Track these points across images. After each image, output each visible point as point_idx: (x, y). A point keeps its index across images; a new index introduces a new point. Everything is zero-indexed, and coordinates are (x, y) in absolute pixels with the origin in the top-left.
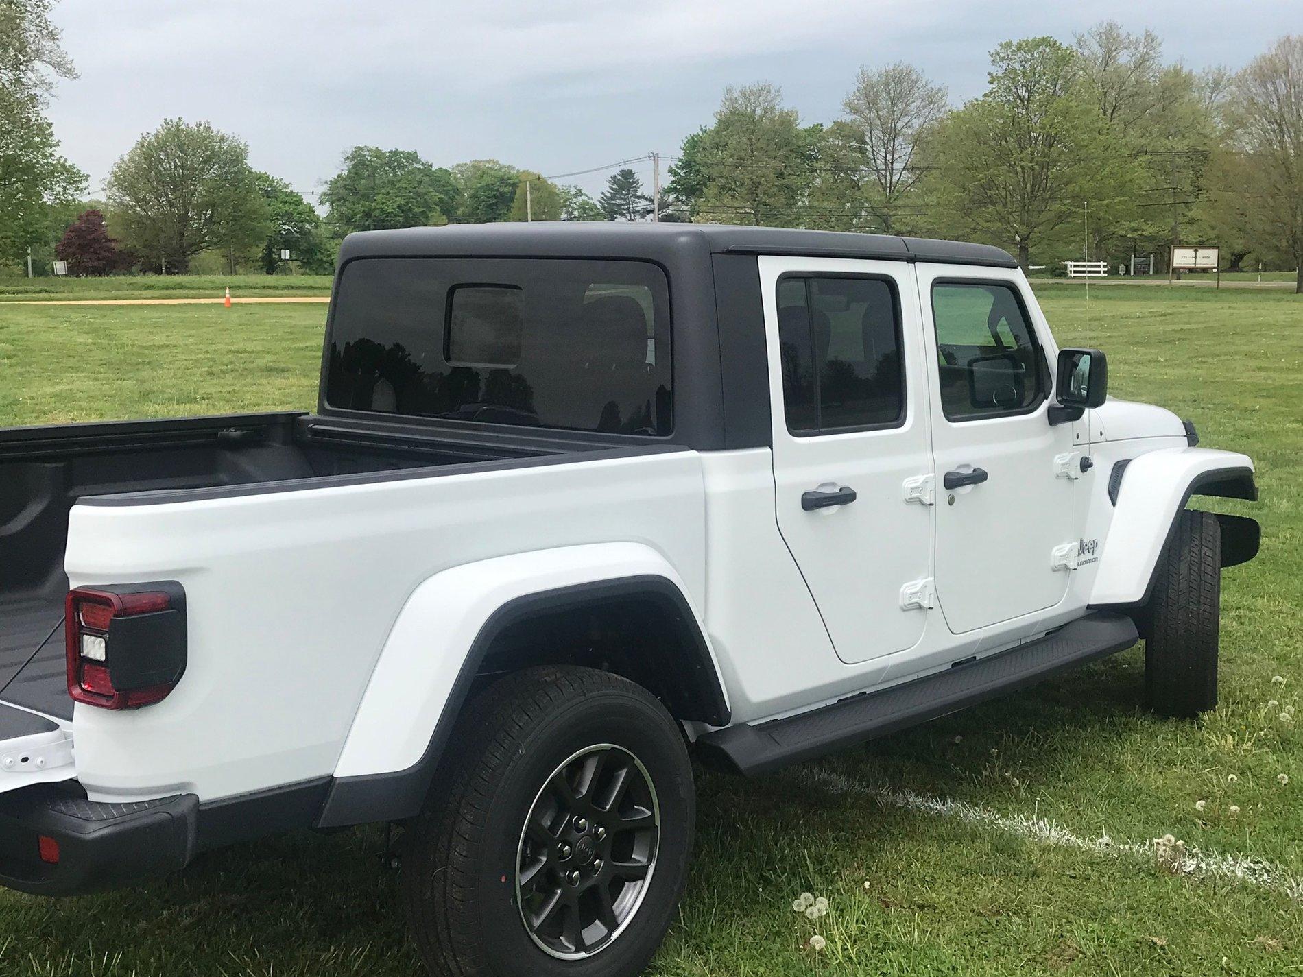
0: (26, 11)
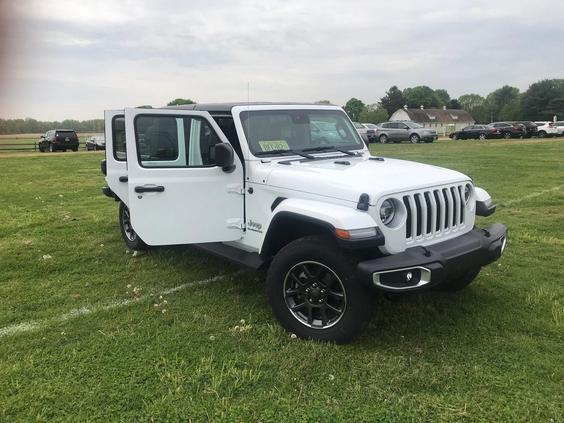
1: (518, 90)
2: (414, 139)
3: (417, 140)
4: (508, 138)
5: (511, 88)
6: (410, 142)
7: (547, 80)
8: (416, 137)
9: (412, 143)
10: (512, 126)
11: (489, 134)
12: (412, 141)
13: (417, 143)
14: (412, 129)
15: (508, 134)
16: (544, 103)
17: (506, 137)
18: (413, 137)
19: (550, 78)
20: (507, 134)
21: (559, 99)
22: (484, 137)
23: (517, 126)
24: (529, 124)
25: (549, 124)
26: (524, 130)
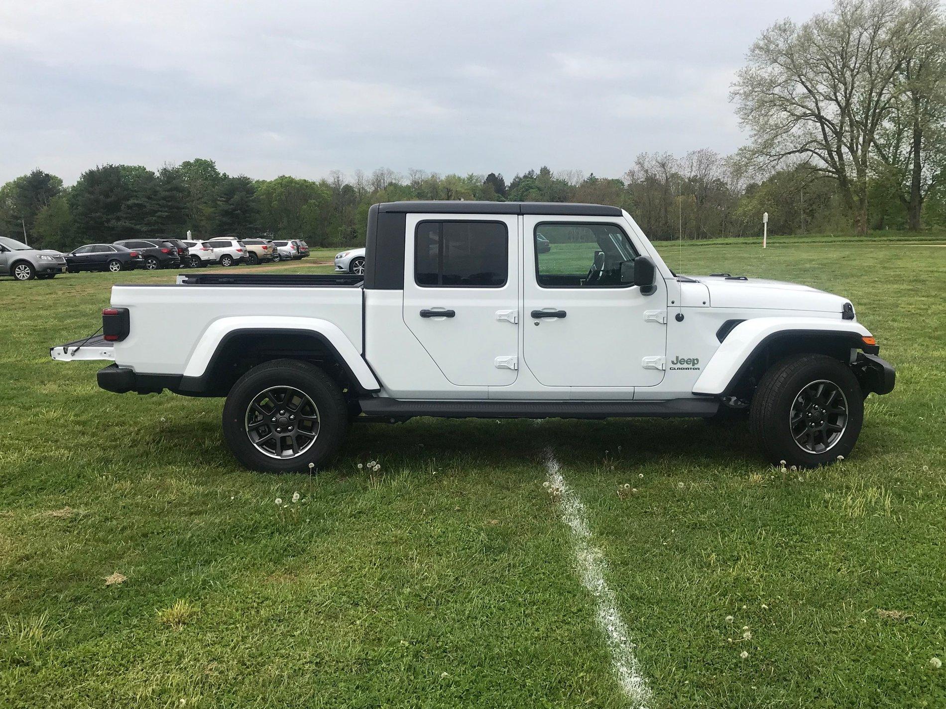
1: (60, 181)
2: (23, 273)
3: (28, 273)
4: (153, 267)
5: (47, 175)
6: (13, 278)
7: (111, 166)
8: (25, 268)
9: (17, 279)
10: (157, 247)
11: (126, 262)
12: (18, 277)
13: (29, 279)
14: (13, 252)
15: (152, 261)
16: (113, 208)
17: (149, 266)
18: (19, 268)
19: (116, 163)
20: (150, 261)
21: (136, 202)
22: (118, 267)
23: (165, 246)
24: (177, 244)
25: (203, 244)
26: (175, 253)
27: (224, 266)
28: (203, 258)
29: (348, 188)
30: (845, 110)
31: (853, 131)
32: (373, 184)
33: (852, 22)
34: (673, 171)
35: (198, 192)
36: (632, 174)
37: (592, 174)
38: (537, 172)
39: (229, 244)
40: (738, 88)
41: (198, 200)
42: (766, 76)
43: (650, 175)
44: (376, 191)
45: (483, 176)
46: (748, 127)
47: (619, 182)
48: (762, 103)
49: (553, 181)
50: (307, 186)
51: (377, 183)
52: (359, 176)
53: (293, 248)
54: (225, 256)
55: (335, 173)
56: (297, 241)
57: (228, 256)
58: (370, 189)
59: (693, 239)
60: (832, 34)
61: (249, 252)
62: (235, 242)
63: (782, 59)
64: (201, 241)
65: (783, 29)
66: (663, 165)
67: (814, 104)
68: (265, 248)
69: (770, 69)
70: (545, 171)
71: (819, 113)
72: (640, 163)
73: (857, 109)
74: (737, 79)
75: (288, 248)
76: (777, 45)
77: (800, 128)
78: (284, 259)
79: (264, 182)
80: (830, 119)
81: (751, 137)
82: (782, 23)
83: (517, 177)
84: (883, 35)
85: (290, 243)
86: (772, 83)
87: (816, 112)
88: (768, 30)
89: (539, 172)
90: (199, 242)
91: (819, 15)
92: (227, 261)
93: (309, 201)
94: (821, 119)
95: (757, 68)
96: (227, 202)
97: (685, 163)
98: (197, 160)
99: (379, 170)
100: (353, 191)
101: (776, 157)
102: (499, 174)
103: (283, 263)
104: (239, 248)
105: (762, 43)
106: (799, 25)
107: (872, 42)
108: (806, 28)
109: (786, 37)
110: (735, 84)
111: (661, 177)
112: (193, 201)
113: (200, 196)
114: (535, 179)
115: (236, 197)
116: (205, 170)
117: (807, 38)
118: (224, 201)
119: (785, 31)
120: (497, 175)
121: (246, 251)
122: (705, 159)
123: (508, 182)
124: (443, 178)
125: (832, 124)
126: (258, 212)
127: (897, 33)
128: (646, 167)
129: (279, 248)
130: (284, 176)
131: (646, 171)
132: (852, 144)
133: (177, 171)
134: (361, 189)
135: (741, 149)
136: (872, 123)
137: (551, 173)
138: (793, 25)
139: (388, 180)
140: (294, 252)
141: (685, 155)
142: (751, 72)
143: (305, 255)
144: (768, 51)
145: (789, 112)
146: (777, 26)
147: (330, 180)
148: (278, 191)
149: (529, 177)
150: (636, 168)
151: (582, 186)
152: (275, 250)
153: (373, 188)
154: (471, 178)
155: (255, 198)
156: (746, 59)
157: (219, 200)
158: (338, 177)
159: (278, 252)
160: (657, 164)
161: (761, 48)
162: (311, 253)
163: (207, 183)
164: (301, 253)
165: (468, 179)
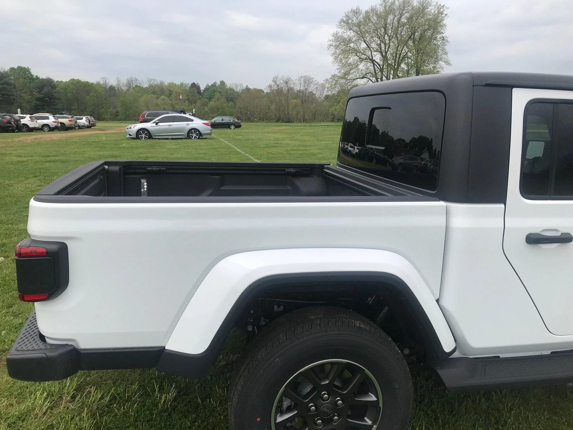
0: (440, 47)
23: (4, 118)
24: (13, 117)
25: (30, 117)
26: (12, 123)
27: (44, 131)
28: (30, 126)
29: (112, 88)
30: (385, 58)
31: (388, 69)
32: (127, 86)
33: (389, 11)
34: (292, 86)
35: (21, 86)
36: (270, 86)
37: (247, 86)
38: (218, 83)
39: (47, 118)
40: (332, 42)
41: (20, 90)
42: (346, 36)
43: (280, 87)
44: (128, 90)
45: (188, 84)
46: (337, 64)
47: (261, 91)
48: (344, 51)
49: (227, 89)
50: (89, 85)
51: (129, 84)
52: (119, 81)
53: (86, 121)
54: (44, 125)
55: (104, 78)
56: (89, 117)
57: (47, 125)
58: (125, 89)
59: (301, 123)
60: (379, 16)
61: (61, 123)
62: (51, 117)
63: (355, 28)
64: (29, 116)
65: (356, 12)
66: (286, 83)
67: (370, 53)
68: (70, 121)
69: (348, 33)
70: (222, 83)
71: (372, 58)
72: (274, 81)
73: (390, 57)
74: (331, 38)
75: (83, 121)
76: (353, 21)
77: (364, 66)
78: (81, 127)
79: (61, 82)
80: (378, 62)
81: (337, 69)
82: (355, 9)
83: (208, 85)
84: (404, 20)
85: (84, 118)
86: (350, 41)
87: (371, 58)
88: (348, 12)
89: (219, 83)
90: (28, 116)
91: (373, 6)
92: (46, 129)
93: (90, 94)
94: (373, 61)
95: (342, 32)
96: (39, 92)
97: (297, 82)
98: (19, 67)
99: (130, 78)
100: (114, 89)
101: (350, 81)
102: (198, 83)
103: (81, 130)
104: (54, 120)
105: (345, 19)
106: (364, 11)
107: (398, 23)
108: (367, 12)
109: (357, 17)
110: (331, 40)
111: (285, 89)
112: (17, 91)
113: (22, 88)
114: (218, 87)
115: (45, 90)
116: (24, 73)
117: (367, 17)
118: (37, 92)
119: (357, 13)
120: (196, 83)
121: (58, 122)
122: (308, 81)
123: (202, 88)
124: (166, 84)
125: (379, 65)
126: (59, 99)
127: (410, 19)
128: (278, 83)
129: (78, 121)
130: (73, 79)
131: (278, 86)
132: (387, 76)
133: (7, 73)
134: (120, 88)
135: (332, 76)
136: (397, 66)
137: (226, 84)
138: (360, 10)
139: (135, 84)
140: (87, 123)
141: (297, 78)
142: (339, 34)
143: (94, 125)
144: (348, 23)
145: (358, 57)
146: (353, 10)
147: (102, 82)
148: (71, 87)
149: (214, 85)
150: (273, 84)
151: (242, 92)
152: (76, 122)
153: (126, 88)
154: (182, 84)
155: (56, 91)
156: (337, 27)
157: (34, 91)
158: (106, 81)
159: (78, 123)
160: (284, 82)
161: (344, 22)
162: (97, 124)
163: (26, 81)
164: (91, 124)
165: (180, 85)
